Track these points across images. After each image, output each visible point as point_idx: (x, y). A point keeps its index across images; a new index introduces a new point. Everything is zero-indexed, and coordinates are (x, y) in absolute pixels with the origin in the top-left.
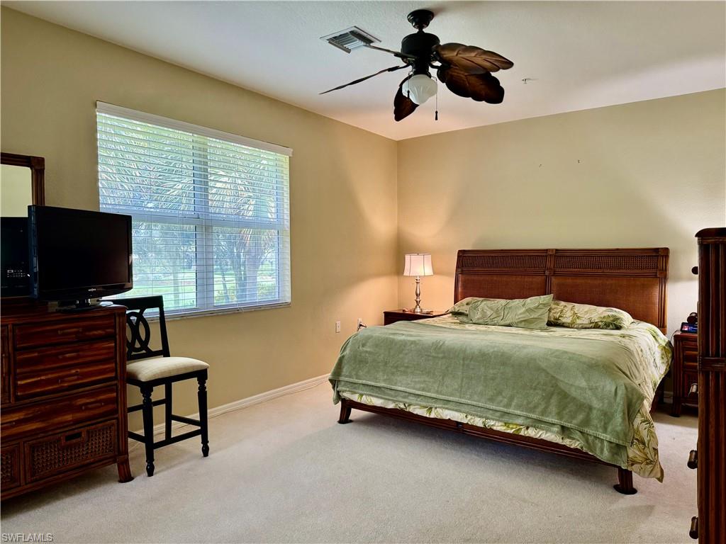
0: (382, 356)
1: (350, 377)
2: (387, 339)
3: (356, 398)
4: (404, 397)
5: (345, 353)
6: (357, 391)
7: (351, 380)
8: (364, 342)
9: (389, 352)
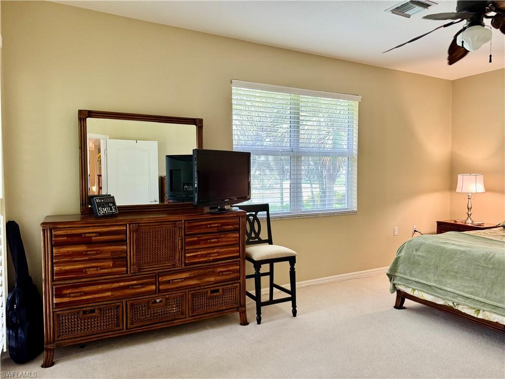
0: (434, 260)
1: (404, 274)
2: (438, 247)
3: (409, 291)
4: (454, 297)
5: (400, 255)
6: (410, 286)
7: (405, 277)
8: (417, 247)
9: (440, 258)
